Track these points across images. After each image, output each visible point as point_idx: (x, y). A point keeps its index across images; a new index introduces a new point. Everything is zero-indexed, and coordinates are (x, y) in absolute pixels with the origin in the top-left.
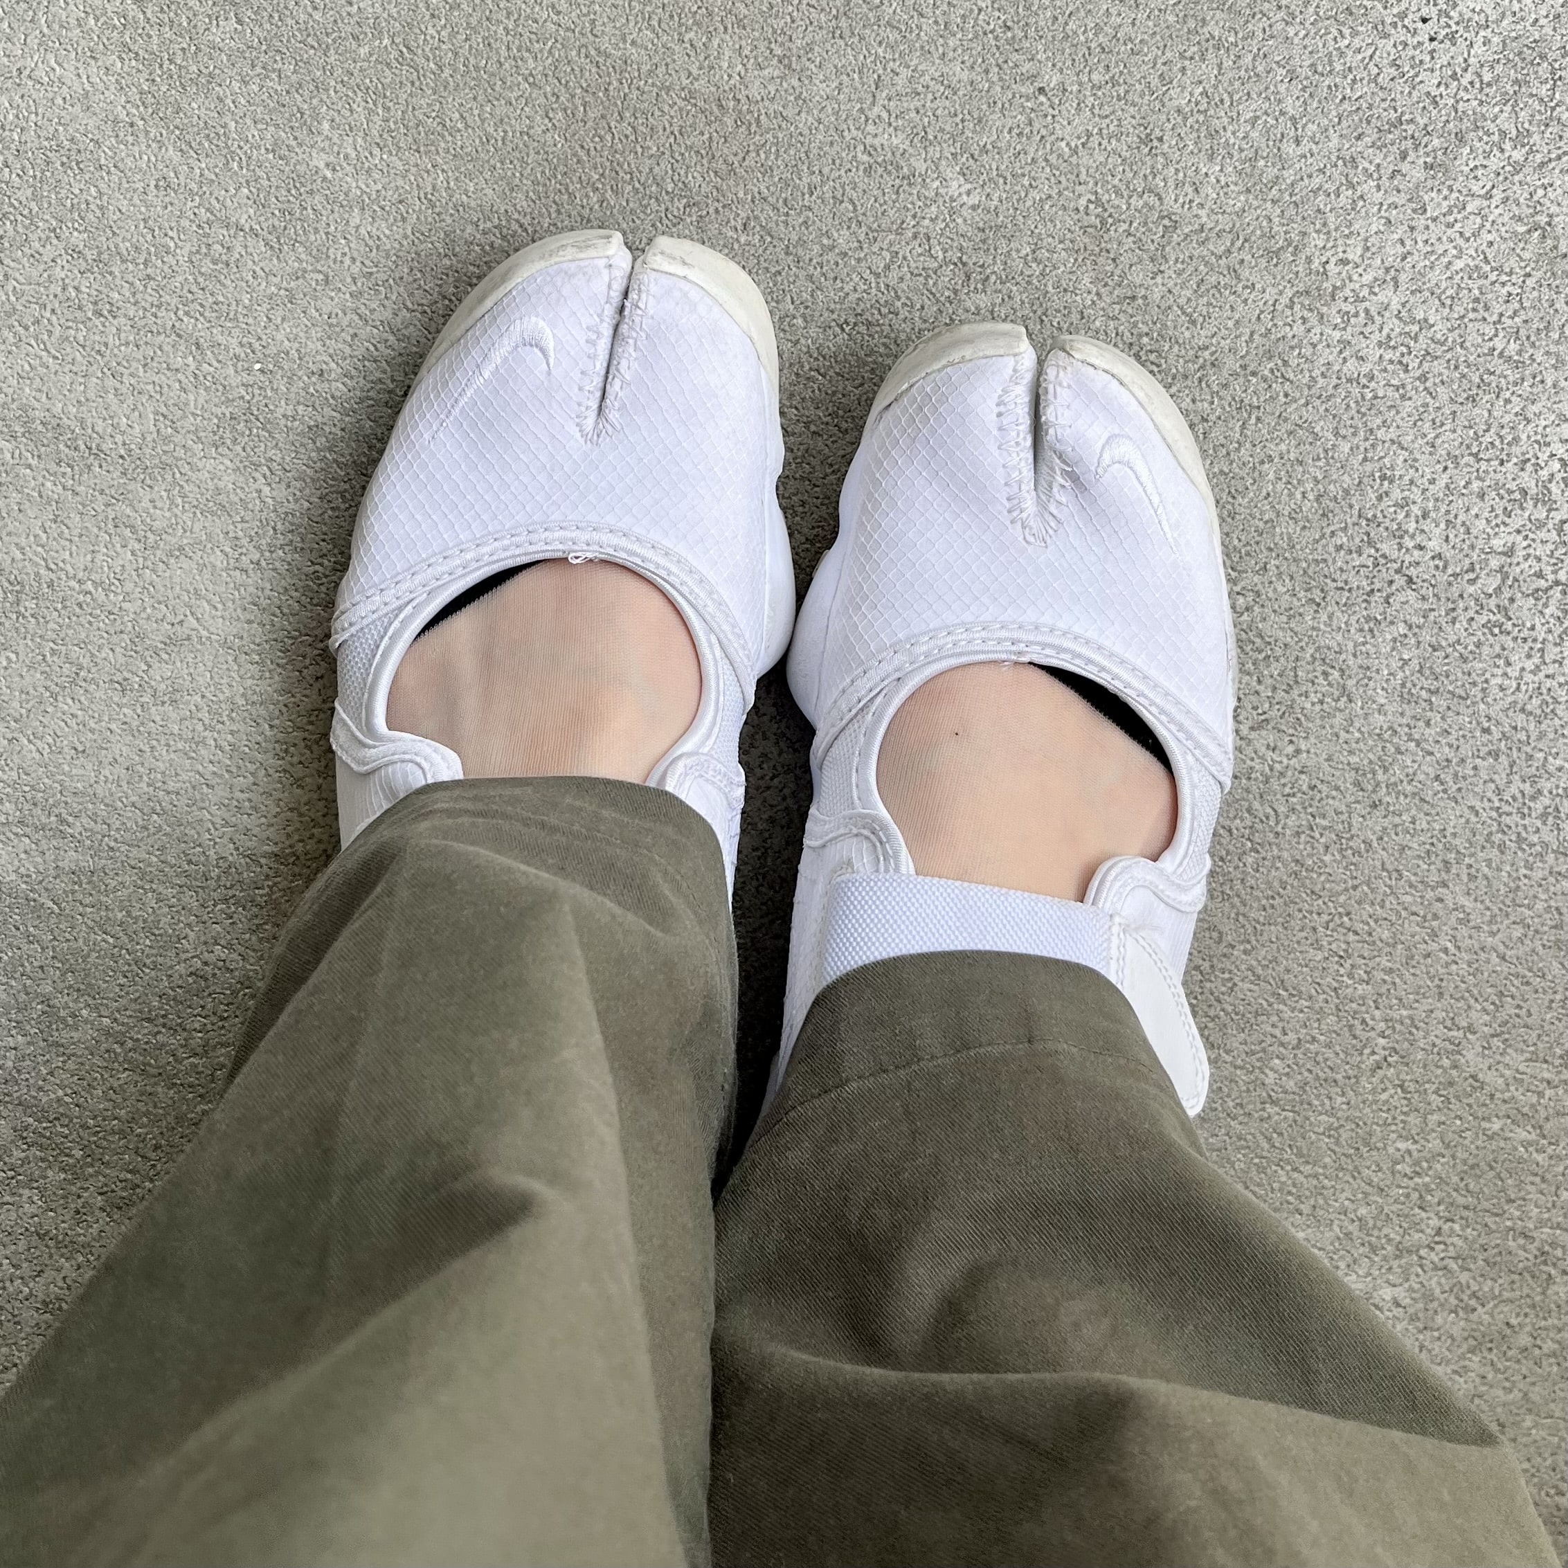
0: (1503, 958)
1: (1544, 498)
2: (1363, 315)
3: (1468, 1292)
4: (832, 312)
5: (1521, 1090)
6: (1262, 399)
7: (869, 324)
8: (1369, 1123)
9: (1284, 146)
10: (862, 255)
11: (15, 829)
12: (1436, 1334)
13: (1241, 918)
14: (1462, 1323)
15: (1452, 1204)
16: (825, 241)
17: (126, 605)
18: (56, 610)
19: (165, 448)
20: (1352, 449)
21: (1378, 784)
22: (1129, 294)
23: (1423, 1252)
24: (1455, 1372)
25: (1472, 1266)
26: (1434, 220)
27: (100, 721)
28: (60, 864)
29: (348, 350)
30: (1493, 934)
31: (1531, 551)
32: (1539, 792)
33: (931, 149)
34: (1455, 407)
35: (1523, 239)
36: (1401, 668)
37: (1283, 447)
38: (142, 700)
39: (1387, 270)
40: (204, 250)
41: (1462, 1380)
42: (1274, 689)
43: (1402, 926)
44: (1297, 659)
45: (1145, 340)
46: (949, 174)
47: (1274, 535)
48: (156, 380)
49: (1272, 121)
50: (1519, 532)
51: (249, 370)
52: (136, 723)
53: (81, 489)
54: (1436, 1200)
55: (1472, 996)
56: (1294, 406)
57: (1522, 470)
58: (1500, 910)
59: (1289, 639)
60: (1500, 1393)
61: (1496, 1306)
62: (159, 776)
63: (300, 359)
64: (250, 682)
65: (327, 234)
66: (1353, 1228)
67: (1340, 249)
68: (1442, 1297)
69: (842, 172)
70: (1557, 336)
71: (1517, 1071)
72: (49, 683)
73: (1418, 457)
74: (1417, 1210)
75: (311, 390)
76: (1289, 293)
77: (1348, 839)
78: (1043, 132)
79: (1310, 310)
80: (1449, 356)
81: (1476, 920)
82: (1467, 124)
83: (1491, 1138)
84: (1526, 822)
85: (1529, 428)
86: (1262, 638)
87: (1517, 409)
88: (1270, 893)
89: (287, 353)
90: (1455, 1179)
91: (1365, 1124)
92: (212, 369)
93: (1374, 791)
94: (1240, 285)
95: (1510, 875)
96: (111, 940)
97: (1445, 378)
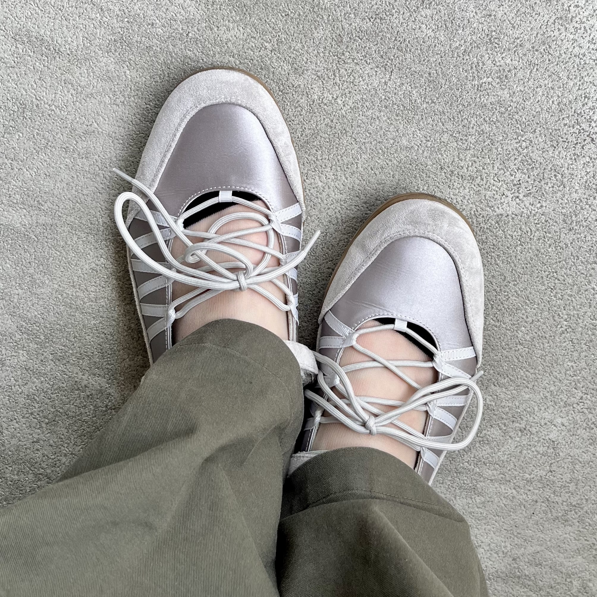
2: (583, 29)
3: (591, 422)
4: (366, 13)
6: (539, 61)
7: (381, 19)
8: (558, 354)
11: (20, 206)
12: (577, 437)
13: (514, 272)
14: (588, 434)
15: (587, 388)
17: (68, 116)
18: (39, 116)
19: (87, 52)
20: (574, 84)
21: (572, 221)
22: (489, 14)
23: (575, 405)
24: (583, 452)
25: (594, 412)
27: (56, 164)
28: (38, 221)
29: (164, 15)
36: (586, 175)
37: (546, 82)
38: (74, 156)
41: (586, 455)
42: (535, 180)
43: (577, 278)
44: (545, 169)
45: (494, 33)
47: (539, 118)
48: (84, 23)
51: (122, 21)
52: (71, 165)
53: (51, 67)
54: (581, 386)
56: (552, 65)
59: (542, 161)
62: (80, 188)
63: (144, 18)
64: (118, 151)
68: (581, 423)
72: (36, 147)
74: (574, 389)
75: (148, 31)
76: (554, 17)
77: (559, 243)
79: (562, 25)
86: (532, 160)
88: (526, 262)
89: (139, 15)
90: (590, 378)
91: (556, 355)
92: (107, 20)
93: (571, 224)
94: (534, 13)
96: (58, 253)
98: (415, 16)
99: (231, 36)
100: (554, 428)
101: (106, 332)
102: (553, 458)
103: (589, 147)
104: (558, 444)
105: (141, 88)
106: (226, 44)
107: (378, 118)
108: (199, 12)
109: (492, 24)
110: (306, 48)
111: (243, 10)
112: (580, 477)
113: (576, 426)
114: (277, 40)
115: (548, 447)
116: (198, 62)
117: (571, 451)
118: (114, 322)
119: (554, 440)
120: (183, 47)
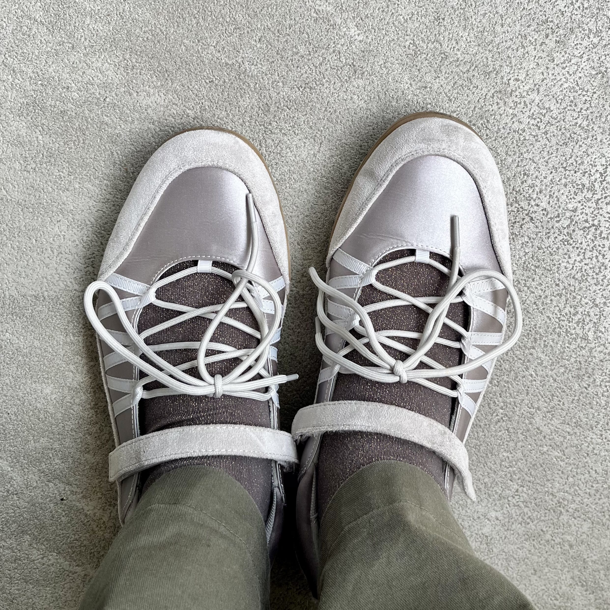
0: (555, 380)
1: (592, 189)
2: (523, 103)
3: (527, 516)
4: (295, 81)
5: (557, 435)
7: (311, 88)
9: (496, 27)
10: (310, 58)
12: (512, 532)
14: (523, 529)
15: (524, 480)
16: (294, 50)
20: (513, 161)
22: (424, 85)
23: (510, 499)
24: (518, 548)
25: (530, 506)
26: (557, 65)
29: (80, 79)
30: (552, 370)
31: (584, 211)
32: (577, 312)
33: (344, 14)
34: (559, 147)
35: (594, 77)
36: (524, 256)
39: (535, 85)
40: (19, 29)
41: (521, 552)
43: (514, 363)
46: (350, 25)
49: (492, 16)
50: (580, 202)
51: (36, 84)
54: (517, 478)
55: (540, 395)
56: (490, 140)
57: (584, 176)
58: (556, 360)
60: (537, 557)
61: (538, 523)
63: (59, 81)
65: (75, 26)
66: (482, 487)
67: (516, 74)
68: (516, 517)
69: (304, 20)
70: (604, 120)
71: (556, 427)
73: (540, 166)
74: (509, 481)
75: (63, 95)
78: (393, 11)
79: (501, 99)
80: (558, 124)
81: (545, 363)
82: (575, 25)
83: (543, 454)
84: (570, 324)
85: (588, 158)
87: (584, 150)
89: (53, 78)
90: (526, 470)
91: (491, 444)
92: (19, 82)
94: (472, 86)
95: (561, 346)
97: (555, 134)
98: (347, 86)
99: (152, 102)
100: (488, 522)
101: (9, 412)
102: (486, 554)
103: (528, 227)
104: (491, 539)
105: (54, 154)
106: (146, 110)
107: (306, 191)
108: (117, 76)
109: (427, 96)
110: (231, 117)
111: (164, 75)
112: (515, 575)
113: (511, 521)
114: (200, 108)
115: (481, 542)
116: (115, 128)
117: (505, 547)
118: (18, 402)
119: (487, 535)
120: (100, 113)
